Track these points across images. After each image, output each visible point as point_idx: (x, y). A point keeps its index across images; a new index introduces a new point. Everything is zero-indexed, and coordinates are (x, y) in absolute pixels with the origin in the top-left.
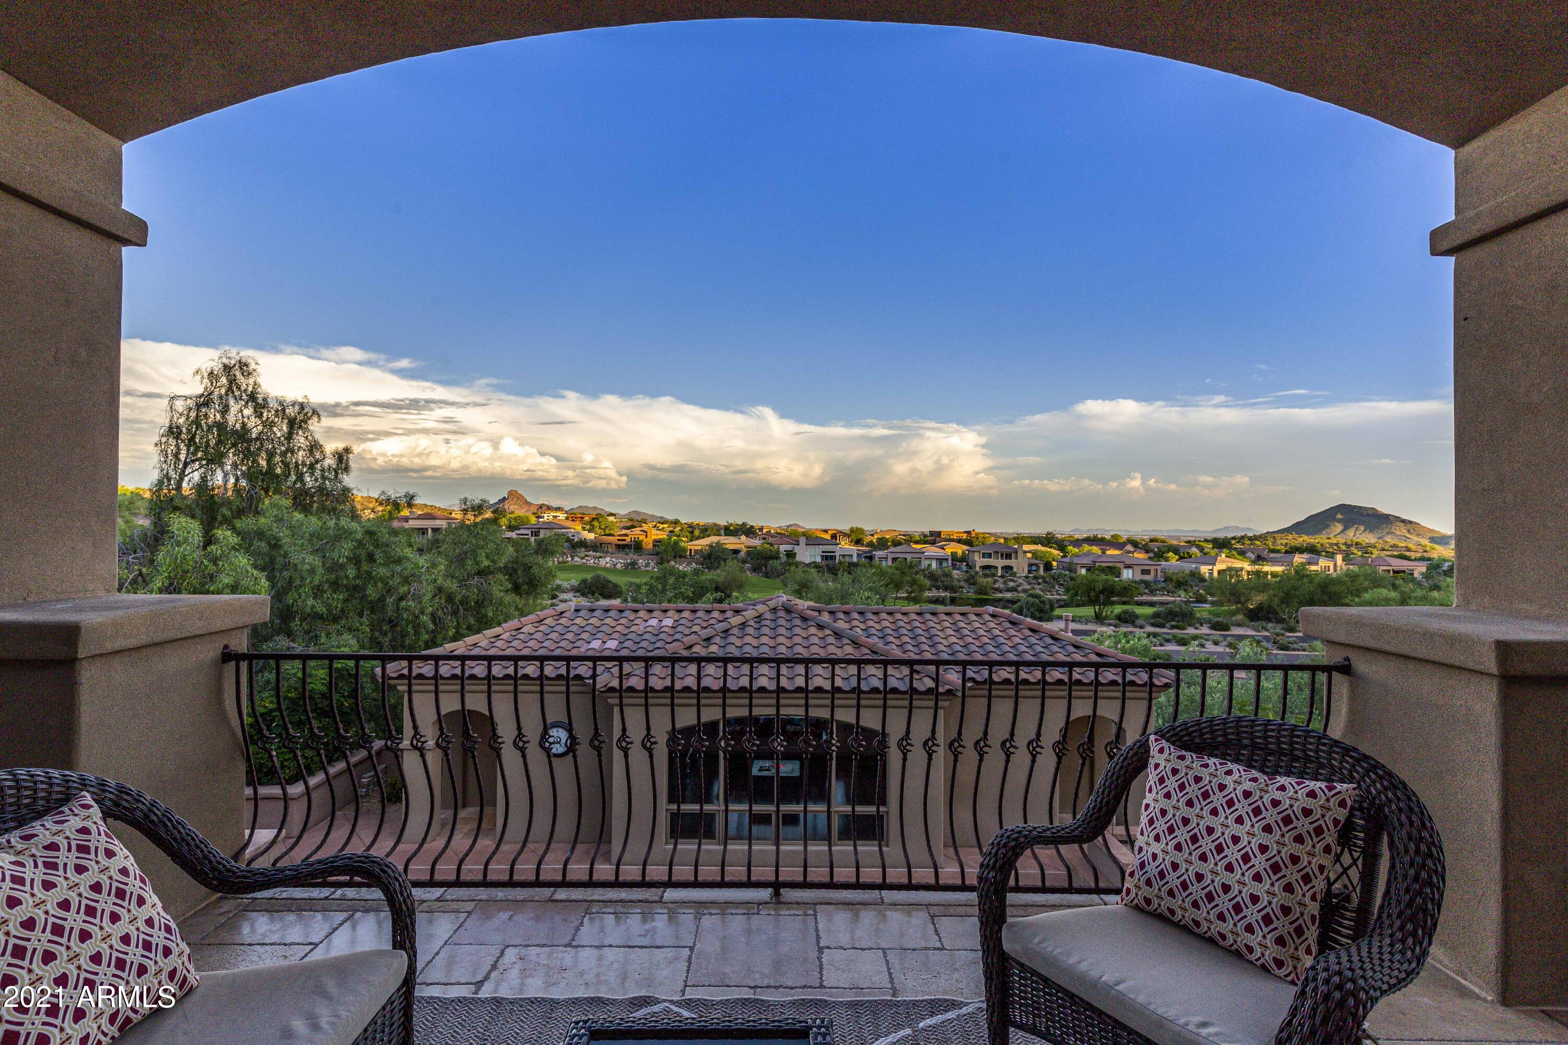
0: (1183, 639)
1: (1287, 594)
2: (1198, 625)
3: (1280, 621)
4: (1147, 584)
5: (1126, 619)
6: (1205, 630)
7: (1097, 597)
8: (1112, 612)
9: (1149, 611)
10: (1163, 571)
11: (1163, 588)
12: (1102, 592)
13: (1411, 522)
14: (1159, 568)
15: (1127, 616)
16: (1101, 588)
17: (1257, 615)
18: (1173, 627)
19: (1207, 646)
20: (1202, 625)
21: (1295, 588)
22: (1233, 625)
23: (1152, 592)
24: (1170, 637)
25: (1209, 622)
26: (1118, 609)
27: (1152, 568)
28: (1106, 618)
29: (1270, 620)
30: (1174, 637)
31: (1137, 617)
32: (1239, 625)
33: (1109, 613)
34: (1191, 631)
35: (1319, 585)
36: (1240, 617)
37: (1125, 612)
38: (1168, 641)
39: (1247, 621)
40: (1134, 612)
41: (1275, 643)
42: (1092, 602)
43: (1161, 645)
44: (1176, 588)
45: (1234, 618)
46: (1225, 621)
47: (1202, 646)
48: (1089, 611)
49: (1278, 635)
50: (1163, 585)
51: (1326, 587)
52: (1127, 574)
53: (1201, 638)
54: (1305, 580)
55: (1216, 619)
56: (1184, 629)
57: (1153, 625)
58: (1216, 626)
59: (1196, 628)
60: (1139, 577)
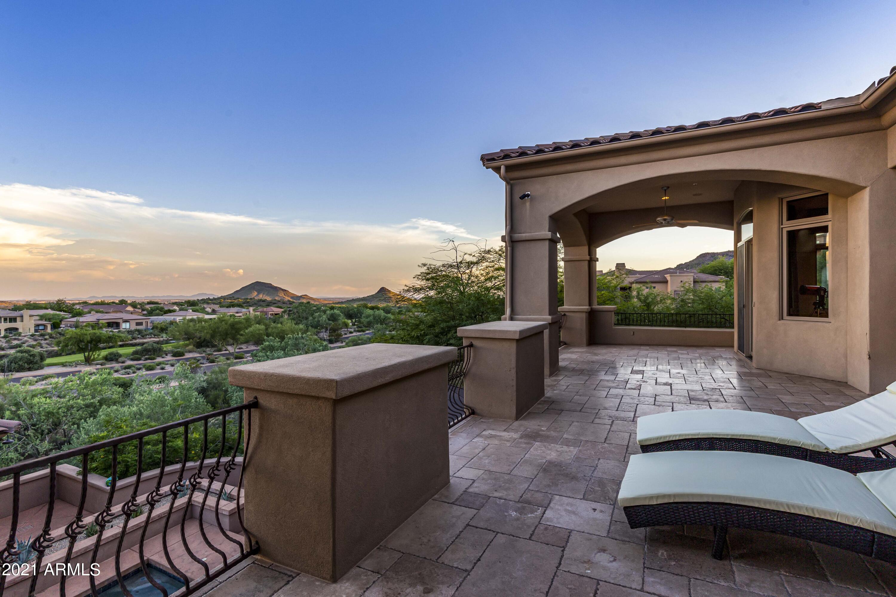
0: (150, 366)
1: (214, 331)
2: (164, 355)
3: (214, 346)
4: (139, 331)
5: (112, 358)
6: (169, 357)
7: (87, 345)
8: (99, 355)
9: (131, 350)
10: (152, 322)
11: (151, 333)
12: (91, 342)
13: (285, 290)
14: (149, 321)
15: (112, 356)
16: (89, 339)
17: (201, 344)
18: (146, 359)
19: (166, 368)
20: (167, 355)
21: (218, 328)
22: (186, 352)
23: (143, 337)
24: (141, 366)
25: (172, 352)
26: (104, 353)
27: (144, 321)
28: (94, 360)
29: (208, 347)
30: (144, 366)
31: (120, 356)
32: (190, 352)
33: (96, 356)
34: (159, 360)
35: (230, 325)
36: (191, 347)
37: (111, 354)
38: (139, 369)
39: (195, 349)
40: (117, 353)
41: (208, 359)
42: (81, 350)
43: (134, 373)
44: (160, 332)
45: (187, 348)
46: (182, 351)
47: (163, 369)
48: (80, 357)
49: (209, 355)
50: (151, 331)
51: (233, 326)
52: (125, 326)
53: (163, 364)
54: (223, 323)
55: (176, 350)
56: (154, 359)
57: (132, 360)
58: (176, 354)
59: (163, 358)
60: (134, 327)
